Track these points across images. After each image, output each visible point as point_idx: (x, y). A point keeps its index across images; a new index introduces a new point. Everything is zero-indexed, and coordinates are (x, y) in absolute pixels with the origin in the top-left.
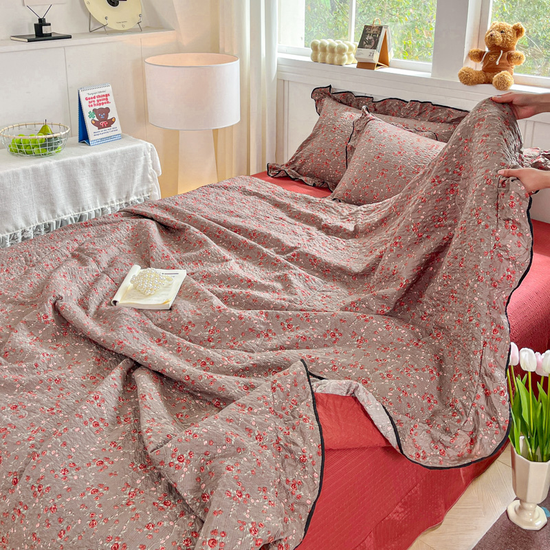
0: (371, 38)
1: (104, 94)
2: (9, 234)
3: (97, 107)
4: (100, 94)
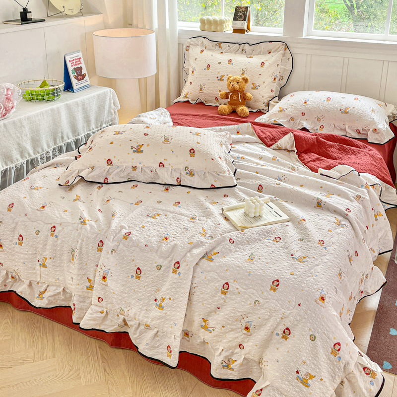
0: (241, 14)
1: (78, 57)
2: (39, 155)
3: (76, 67)
4: (76, 58)
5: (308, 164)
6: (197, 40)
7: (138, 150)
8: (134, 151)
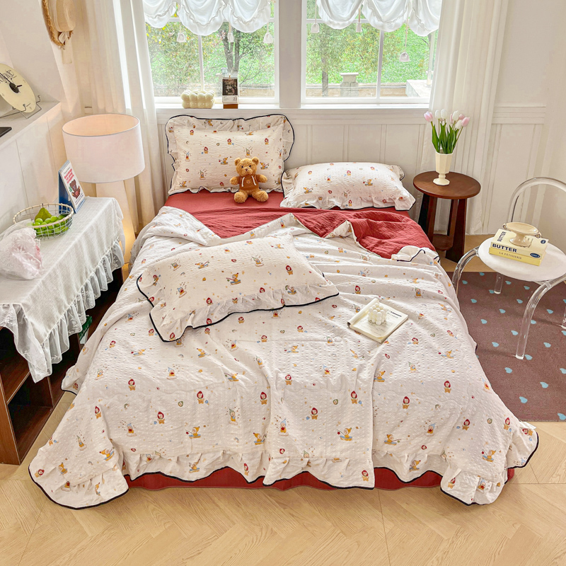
0: (230, 88)
1: (70, 169)
5: (374, 250)
6: (181, 119)
7: (235, 281)
8: (231, 283)
